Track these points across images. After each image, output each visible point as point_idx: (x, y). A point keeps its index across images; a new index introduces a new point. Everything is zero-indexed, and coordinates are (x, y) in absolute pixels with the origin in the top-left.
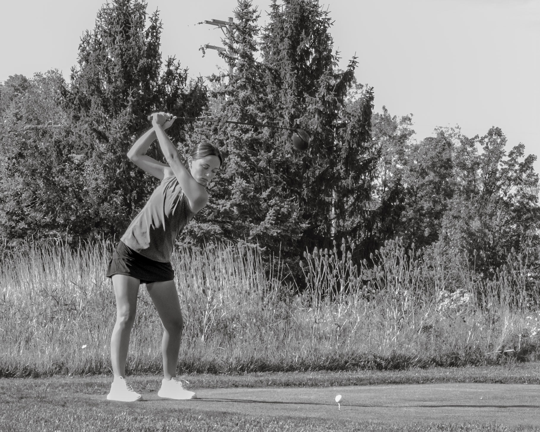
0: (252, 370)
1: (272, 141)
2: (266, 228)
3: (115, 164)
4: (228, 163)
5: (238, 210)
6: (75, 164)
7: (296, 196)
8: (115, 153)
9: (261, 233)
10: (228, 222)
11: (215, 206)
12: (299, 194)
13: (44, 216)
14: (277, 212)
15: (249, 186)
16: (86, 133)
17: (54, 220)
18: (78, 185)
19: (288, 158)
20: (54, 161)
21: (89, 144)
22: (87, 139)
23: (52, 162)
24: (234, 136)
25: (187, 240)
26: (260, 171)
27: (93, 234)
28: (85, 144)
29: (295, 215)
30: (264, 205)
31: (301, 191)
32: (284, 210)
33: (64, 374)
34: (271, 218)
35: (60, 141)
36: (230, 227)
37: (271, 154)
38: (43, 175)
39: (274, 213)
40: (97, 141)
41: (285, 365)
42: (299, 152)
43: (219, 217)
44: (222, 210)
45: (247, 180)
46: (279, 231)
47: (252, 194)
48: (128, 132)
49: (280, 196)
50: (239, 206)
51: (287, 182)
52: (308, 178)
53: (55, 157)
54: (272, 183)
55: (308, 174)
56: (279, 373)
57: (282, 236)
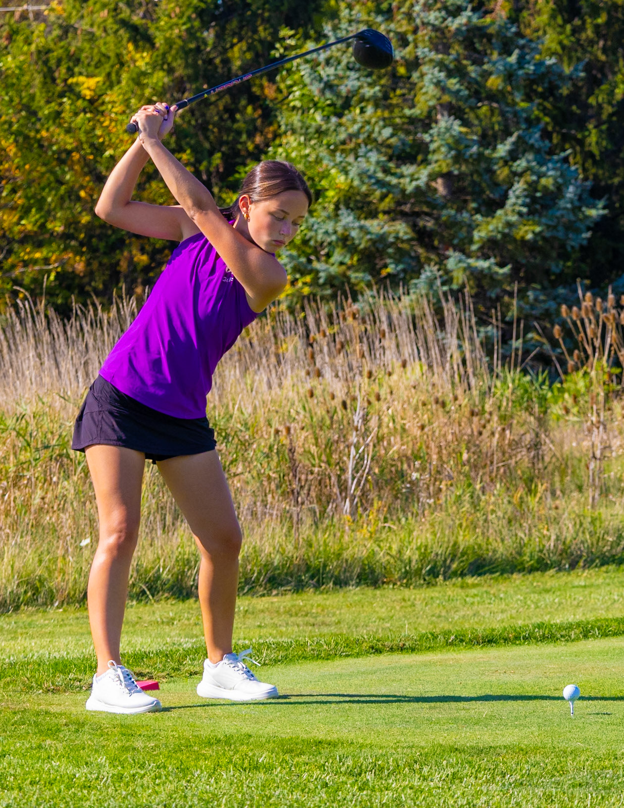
0: (455, 574)
1: (514, 29)
2: (509, 225)
3: (172, 95)
4: (420, 85)
5: (447, 185)
6: (84, 99)
7: (573, 147)
8: (170, 71)
9: (499, 236)
10: (427, 214)
11: (394, 181)
12: (581, 142)
13: (21, 218)
14: (532, 187)
15: (467, 133)
16: (105, 30)
17: (43, 226)
18: (92, 145)
19: (550, 66)
20: (38, 94)
21: (112, 54)
22: (108, 44)
23: (32, 97)
24: (428, 24)
25: (337, 257)
26: (492, 97)
27: (130, 252)
28: (104, 55)
29: (571, 192)
30: (502, 173)
31: (585, 137)
32: (547, 182)
33: (45, 604)
34: (520, 201)
35: (49, 51)
36: (430, 224)
37: (513, 59)
38: (15, 127)
39: (525, 190)
40: (131, 47)
41: (526, 558)
42: (576, 51)
43: (405, 204)
44: (410, 188)
45: (461, 119)
46: (538, 229)
47: (475, 149)
48: (197, 24)
49: (537, 152)
50: (447, 176)
51: (553, 118)
52: (600, 106)
53: (40, 86)
54: (518, 123)
55: (597, 98)
56: (515, 576)
57: (544, 239)
